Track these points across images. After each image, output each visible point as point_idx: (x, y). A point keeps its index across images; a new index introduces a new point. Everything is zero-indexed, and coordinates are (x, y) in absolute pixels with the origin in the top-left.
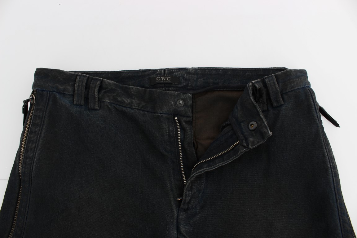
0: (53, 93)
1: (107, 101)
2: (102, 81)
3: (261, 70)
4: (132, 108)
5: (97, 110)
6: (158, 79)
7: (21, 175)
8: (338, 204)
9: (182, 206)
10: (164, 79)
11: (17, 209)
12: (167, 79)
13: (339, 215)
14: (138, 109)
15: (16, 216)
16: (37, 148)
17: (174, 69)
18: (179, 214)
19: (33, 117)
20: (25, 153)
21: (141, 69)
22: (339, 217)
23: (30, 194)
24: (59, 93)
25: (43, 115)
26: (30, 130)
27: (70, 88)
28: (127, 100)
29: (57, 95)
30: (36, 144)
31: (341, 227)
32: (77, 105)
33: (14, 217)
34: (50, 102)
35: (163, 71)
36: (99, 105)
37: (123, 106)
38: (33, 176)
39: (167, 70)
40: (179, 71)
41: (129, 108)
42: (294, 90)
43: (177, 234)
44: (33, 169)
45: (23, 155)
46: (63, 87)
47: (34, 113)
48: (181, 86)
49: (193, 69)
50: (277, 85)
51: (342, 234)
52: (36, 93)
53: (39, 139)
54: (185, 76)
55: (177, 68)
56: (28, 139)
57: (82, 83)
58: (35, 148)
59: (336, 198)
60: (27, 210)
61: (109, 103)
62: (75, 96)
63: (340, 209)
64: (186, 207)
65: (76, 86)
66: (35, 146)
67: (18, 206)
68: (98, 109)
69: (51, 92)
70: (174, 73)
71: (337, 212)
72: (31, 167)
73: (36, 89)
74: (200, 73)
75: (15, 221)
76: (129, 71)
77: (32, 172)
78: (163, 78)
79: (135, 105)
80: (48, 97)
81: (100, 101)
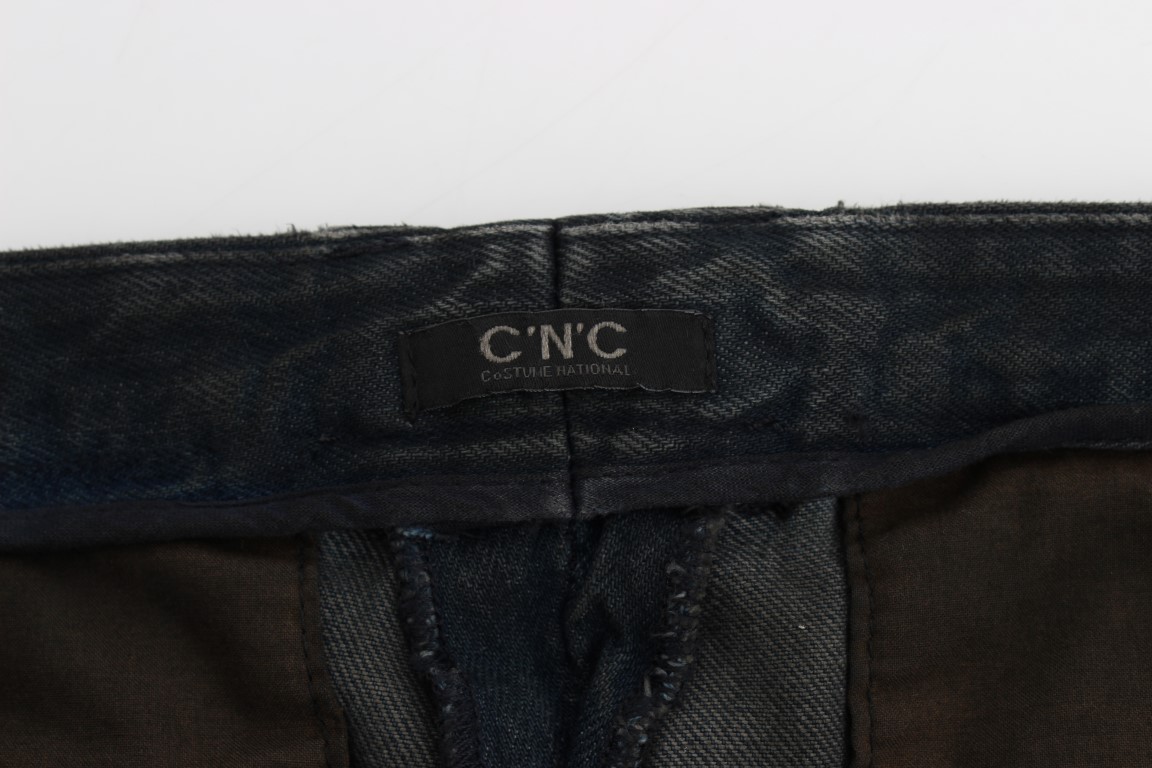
6: (500, 345)
10: (555, 341)
12: (592, 338)
35: (538, 254)
40: (706, 255)
48: (733, 408)
54: (774, 300)
70: (652, 272)
74: (922, 267)
76: (181, 246)
78: (547, 330)
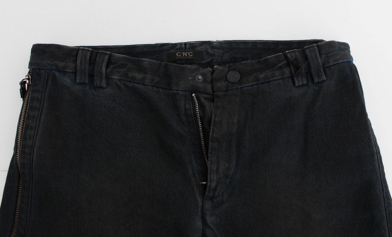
0: (52, 71)
1: (115, 77)
2: (110, 56)
3: (295, 43)
4: (144, 85)
5: (104, 88)
6: (179, 54)
7: (19, 167)
8: (384, 194)
9: (207, 193)
10: (185, 54)
11: (18, 206)
12: (189, 54)
13: (385, 206)
14: (151, 86)
15: (17, 214)
16: (36, 135)
17: (197, 43)
18: (204, 202)
19: (30, 100)
20: (23, 141)
21: (158, 42)
22: (385, 208)
23: (32, 188)
24: (59, 71)
25: (41, 97)
26: (28, 114)
27: (72, 65)
28: (139, 76)
29: (57, 74)
30: (35, 131)
31: (387, 219)
32: (80, 84)
33: (15, 215)
34: (50, 82)
35: (183, 46)
36: (106, 83)
37: (134, 83)
38: (33, 167)
39: (188, 44)
40: (202, 45)
41: (141, 84)
42: (338, 63)
43: (203, 226)
44: (34, 159)
45: (20, 144)
46: (63, 64)
47: (31, 95)
48: (205, 62)
49: (218, 42)
50: (319, 57)
51: (388, 226)
52: (32, 73)
53: (39, 124)
54: (210, 50)
55: (199, 41)
56: (26, 125)
57: (85, 58)
58: (34, 135)
59: (382, 186)
60: (30, 206)
61: (118, 79)
62: (77, 74)
63: (386, 199)
64: (212, 195)
65: (78, 61)
66: (35, 133)
67: (18, 202)
68: (105, 86)
69: (49, 70)
70: (196, 47)
71: (383, 202)
72: (31, 157)
73: (33, 67)
74: (227, 47)
75: (16, 219)
76: (144, 45)
77: (32, 163)
78: (184, 53)
79: (147, 81)
80: (46, 77)
81: (108, 77)
